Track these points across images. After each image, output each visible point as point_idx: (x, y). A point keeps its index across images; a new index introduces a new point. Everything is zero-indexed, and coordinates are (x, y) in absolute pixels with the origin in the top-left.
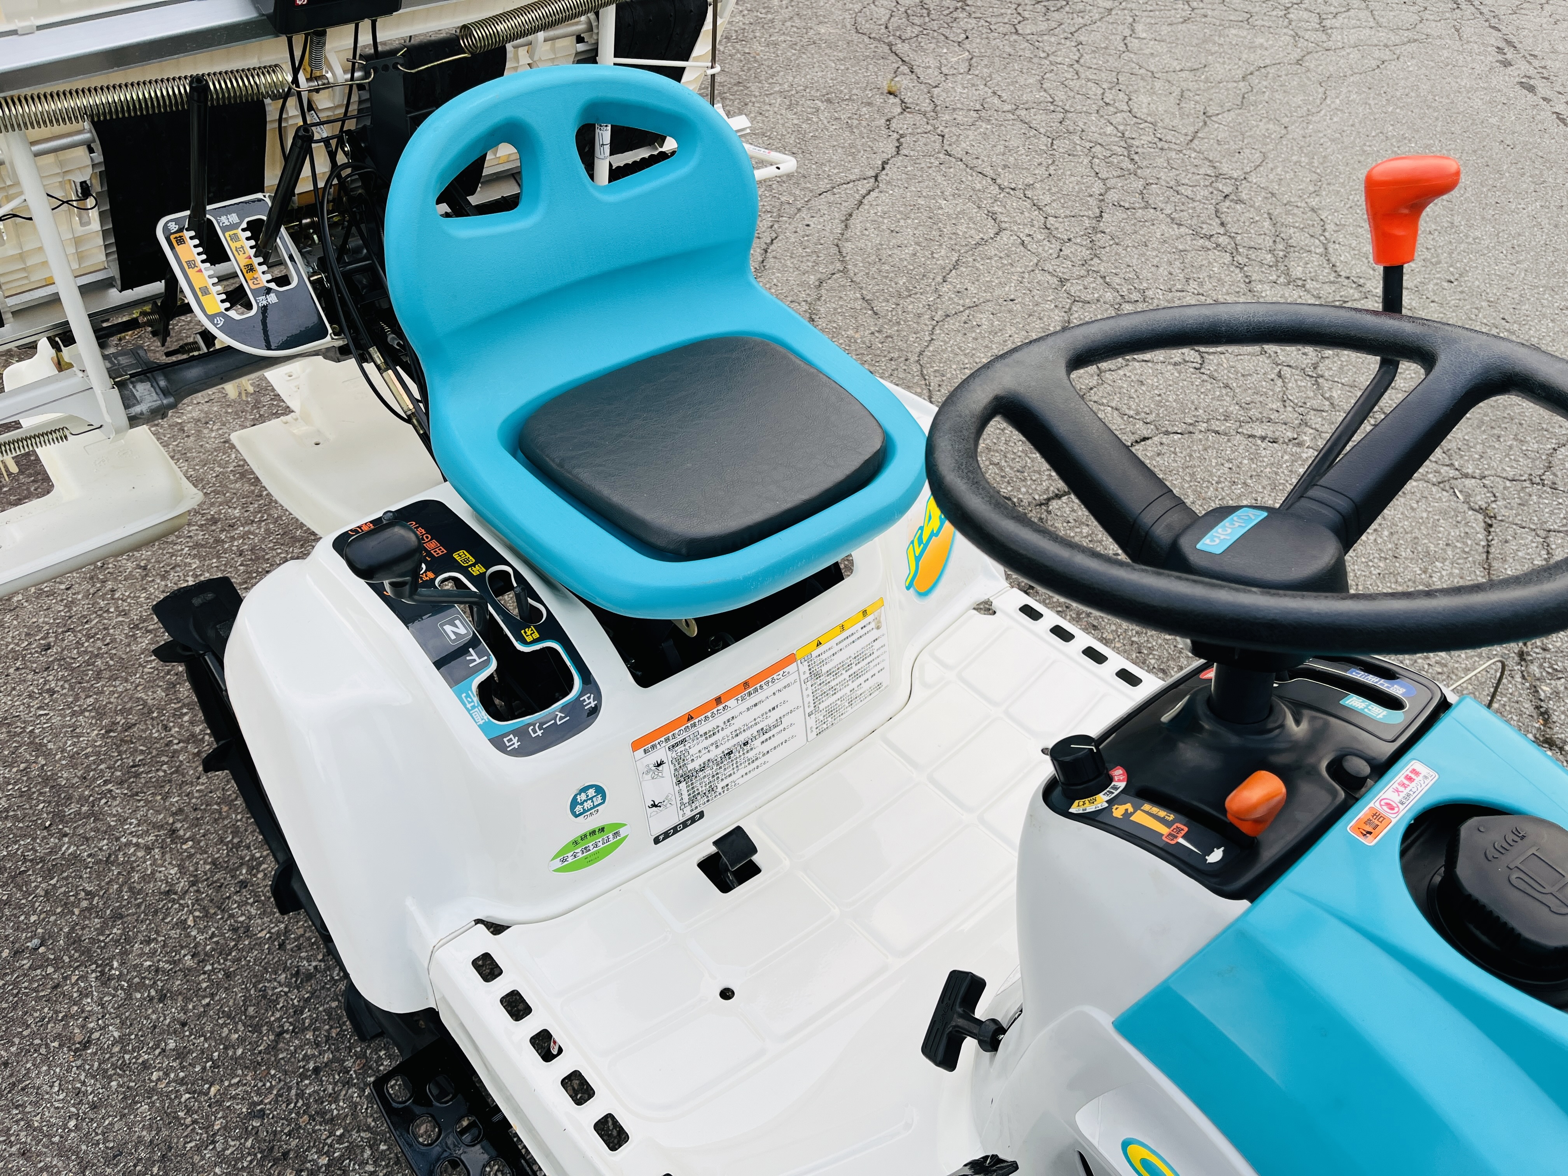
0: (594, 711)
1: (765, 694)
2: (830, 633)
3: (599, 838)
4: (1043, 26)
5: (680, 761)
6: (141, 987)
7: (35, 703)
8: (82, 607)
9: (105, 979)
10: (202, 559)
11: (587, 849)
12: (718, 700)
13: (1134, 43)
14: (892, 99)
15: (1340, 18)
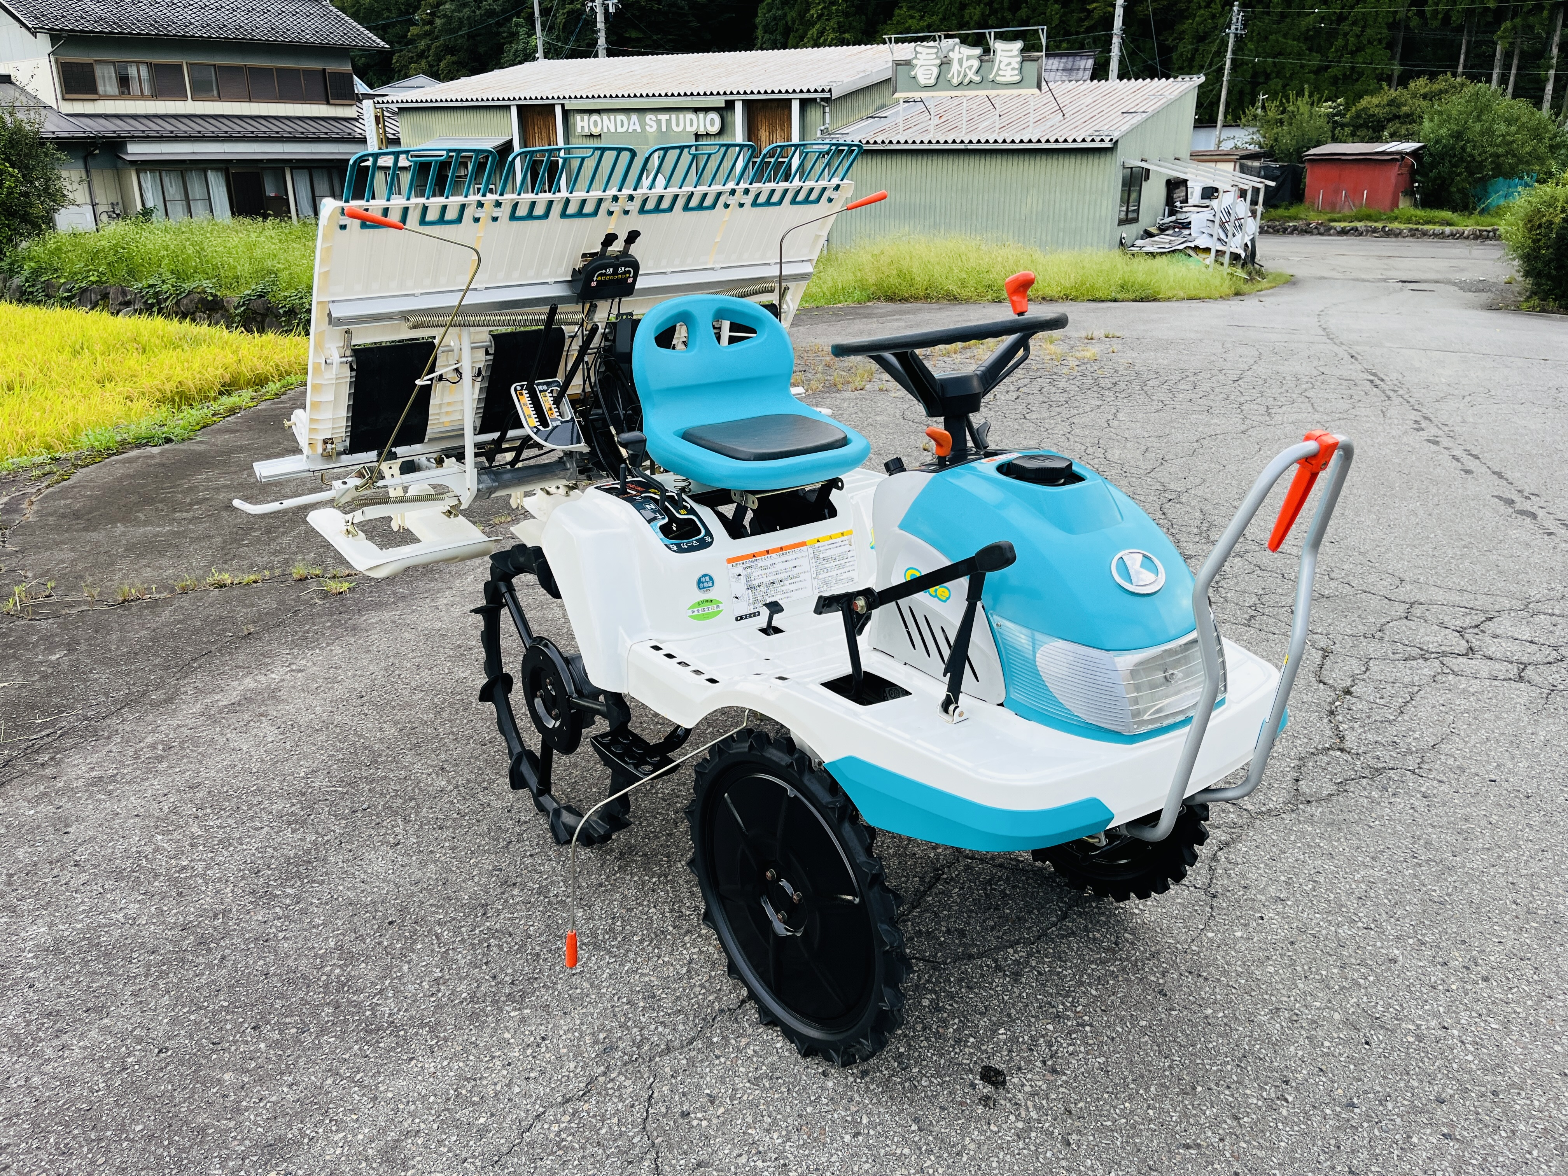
0: (710, 544)
1: (791, 555)
2: (825, 539)
3: (710, 606)
4: (1046, 415)
5: (748, 577)
6: (429, 823)
7: (356, 719)
8: (380, 681)
9: (406, 821)
10: (453, 662)
11: (703, 610)
12: (768, 552)
13: (1115, 423)
14: (926, 453)
15: (1284, 408)
